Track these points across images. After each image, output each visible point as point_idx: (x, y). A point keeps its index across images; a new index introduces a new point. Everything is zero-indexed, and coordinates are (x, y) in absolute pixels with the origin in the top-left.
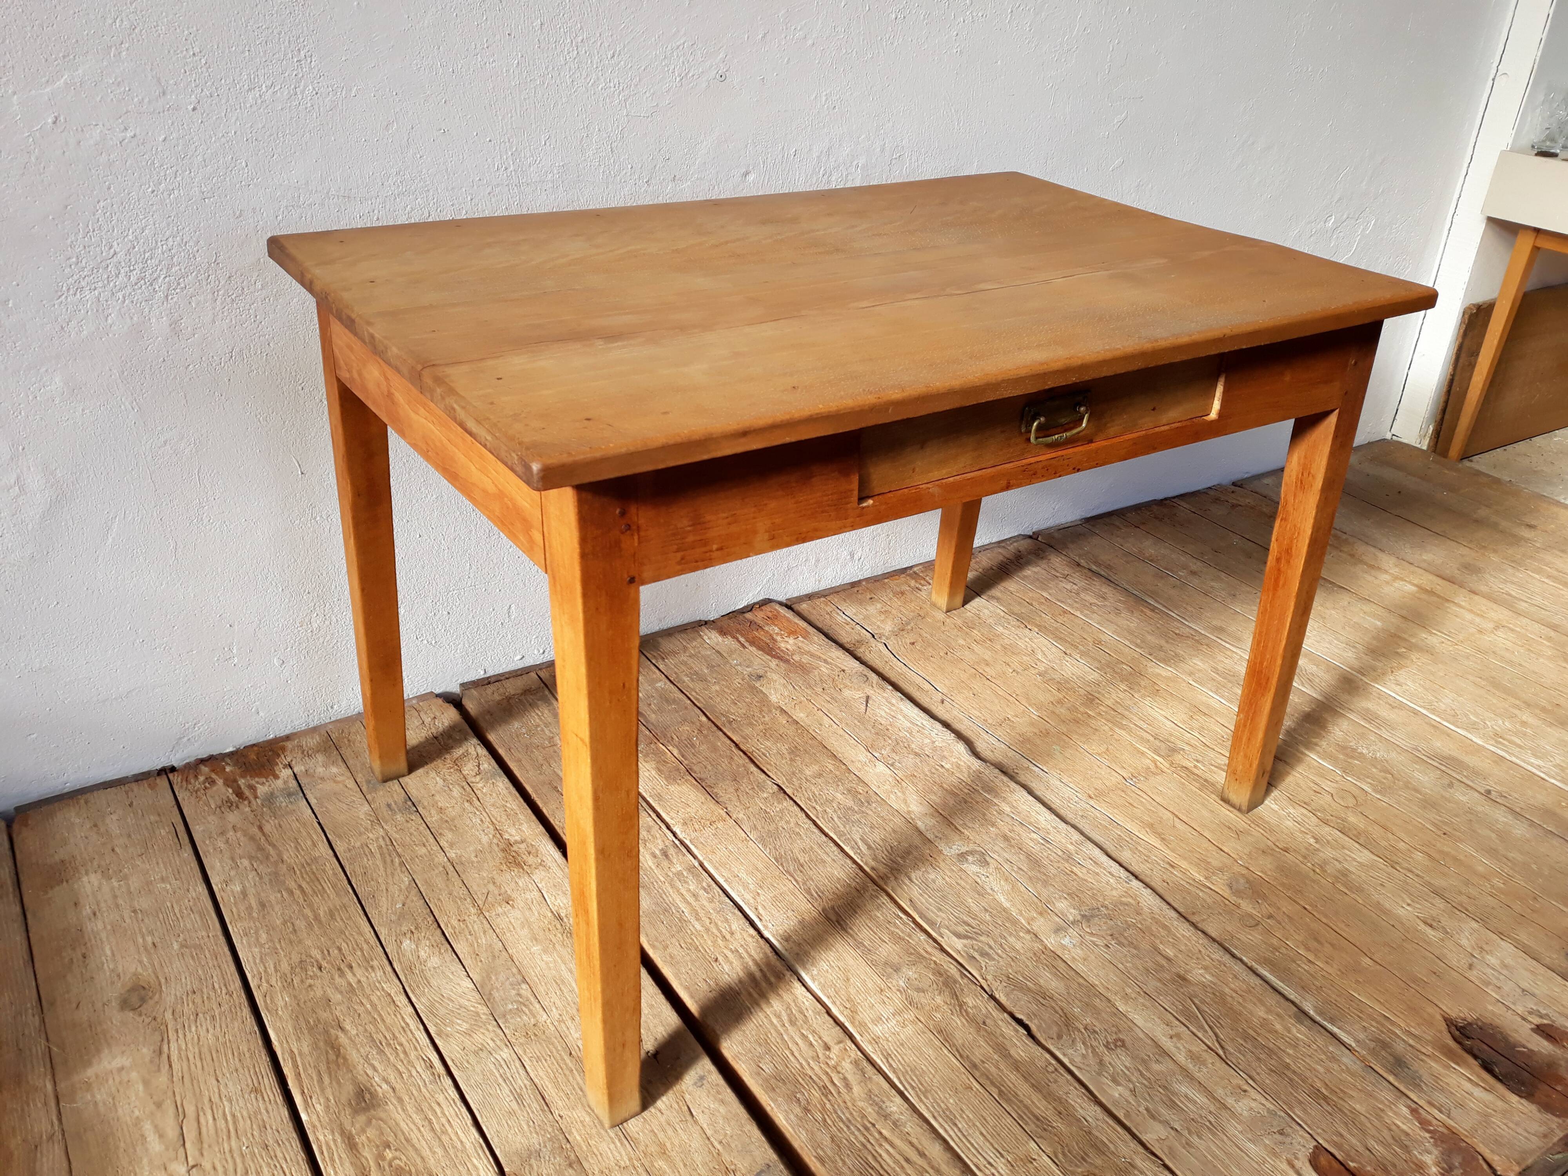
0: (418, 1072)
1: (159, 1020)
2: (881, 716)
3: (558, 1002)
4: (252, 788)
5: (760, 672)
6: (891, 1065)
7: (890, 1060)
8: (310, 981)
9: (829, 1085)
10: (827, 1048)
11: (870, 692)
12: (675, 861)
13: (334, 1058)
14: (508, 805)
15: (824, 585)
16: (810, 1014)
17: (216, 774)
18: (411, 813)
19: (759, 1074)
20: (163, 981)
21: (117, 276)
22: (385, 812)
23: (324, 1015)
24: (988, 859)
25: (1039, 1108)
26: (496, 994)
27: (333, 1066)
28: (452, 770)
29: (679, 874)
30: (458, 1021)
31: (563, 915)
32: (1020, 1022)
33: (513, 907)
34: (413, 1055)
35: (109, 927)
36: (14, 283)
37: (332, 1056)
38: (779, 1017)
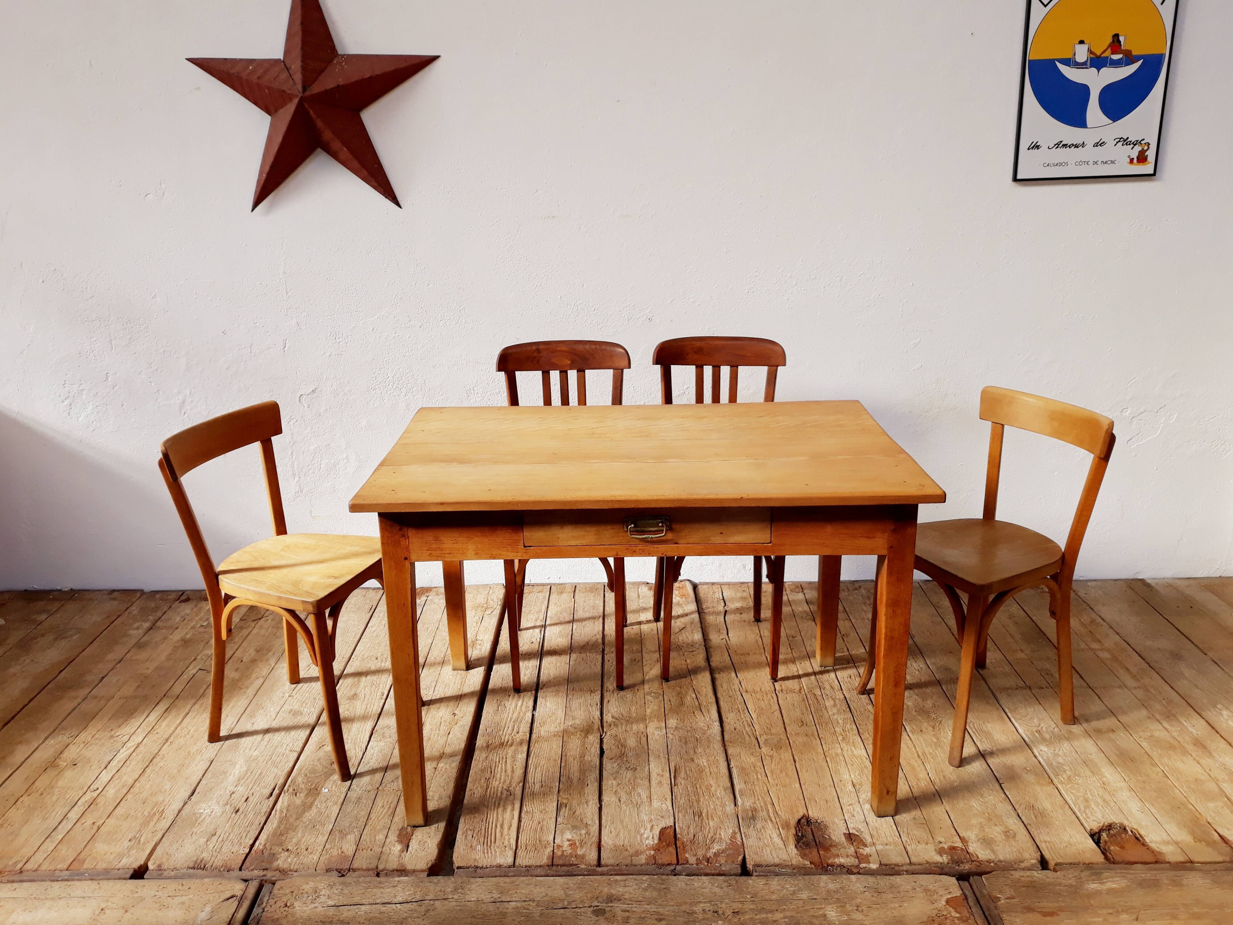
6: (535, 745)
7: (537, 743)
10: (519, 733)
11: (688, 626)
15: (726, 580)
16: (525, 721)
21: (389, 385)
24: (661, 697)
25: (574, 775)
28: (481, 612)
32: (602, 750)
37: (356, 683)
38: (511, 719)
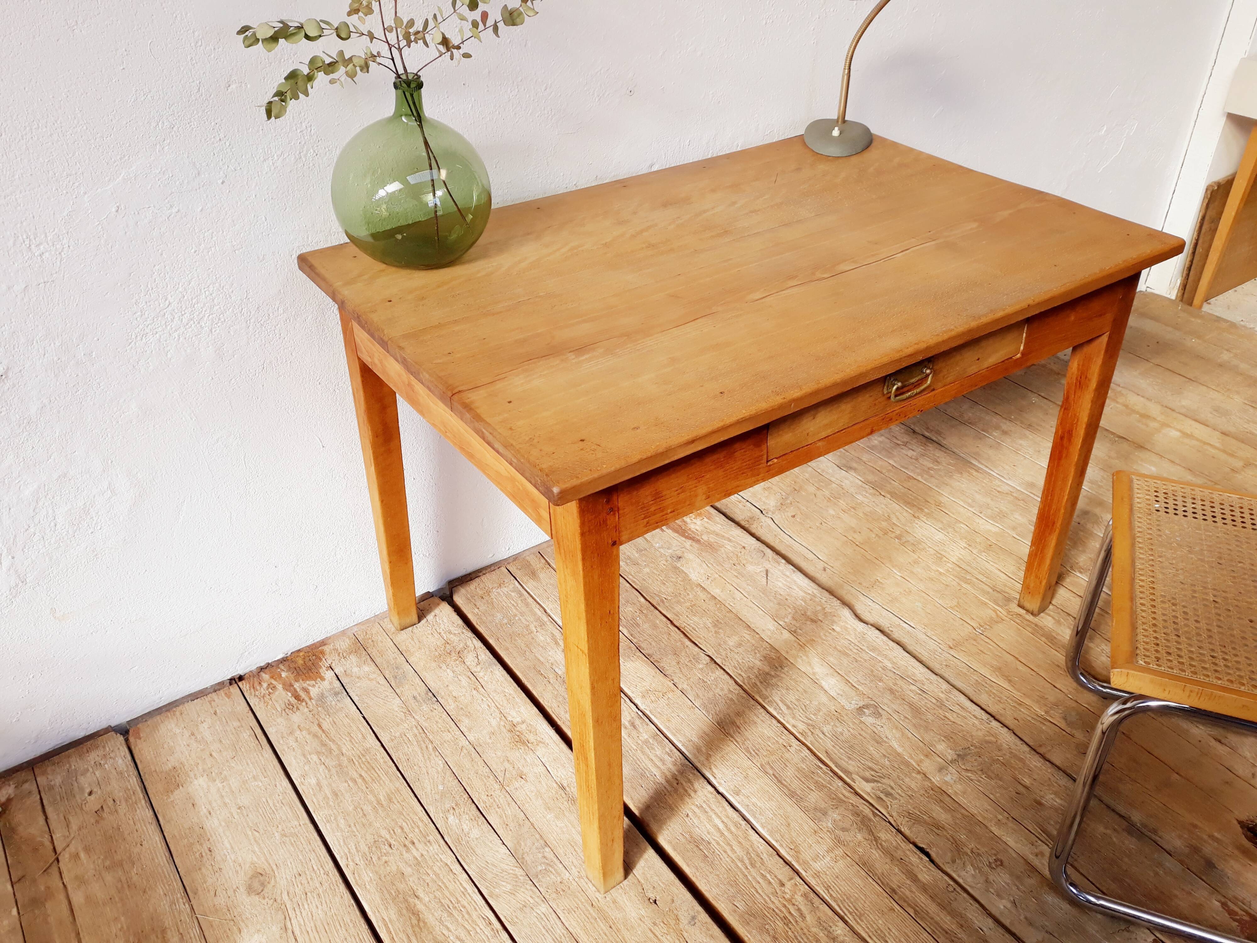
0: (481, 929)
1: (279, 901)
2: (780, 588)
3: (575, 861)
4: (306, 691)
5: (680, 554)
6: (831, 895)
7: (830, 890)
8: (384, 858)
9: (787, 915)
10: (783, 885)
11: (768, 566)
12: (641, 730)
13: (416, 922)
14: (507, 691)
16: (764, 857)
17: (275, 680)
18: (433, 704)
19: (735, 911)
20: (274, 867)
21: (172, 321)
22: (413, 704)
23: (401, 886)
24: (880, 710)
25: (946, 923)
26: (527, 858)
27: (417, 929)
28: (457, 662)
29: (646, 742)
30: (504, 884)
31: (565, 785)
32: (922, 850)
33: (526, 781)
34: (474, 915)
35: (223, 824)
36: (95, 339)
37: (414, 921)
38: (742, 861)
